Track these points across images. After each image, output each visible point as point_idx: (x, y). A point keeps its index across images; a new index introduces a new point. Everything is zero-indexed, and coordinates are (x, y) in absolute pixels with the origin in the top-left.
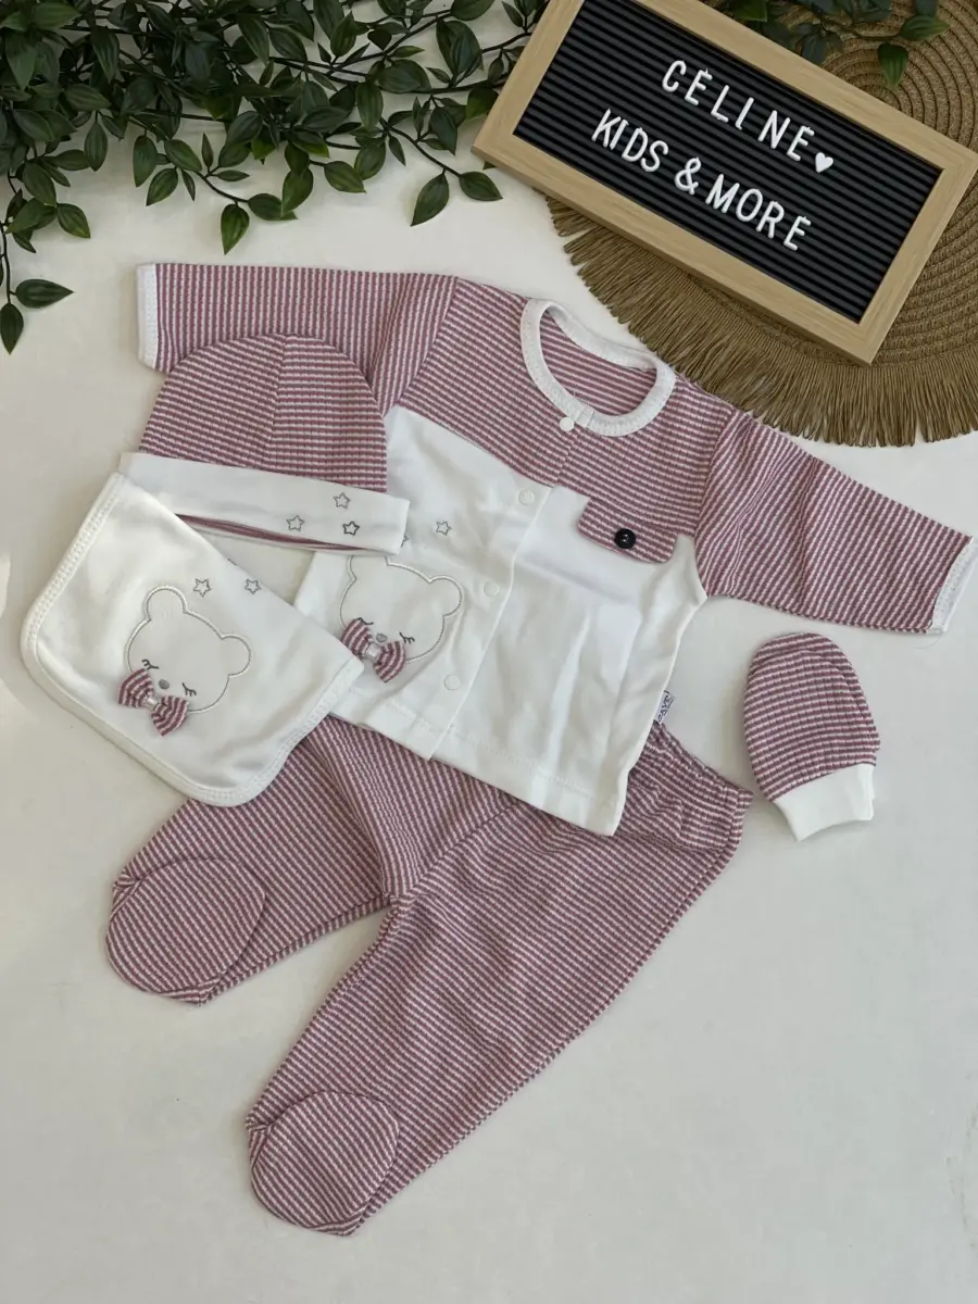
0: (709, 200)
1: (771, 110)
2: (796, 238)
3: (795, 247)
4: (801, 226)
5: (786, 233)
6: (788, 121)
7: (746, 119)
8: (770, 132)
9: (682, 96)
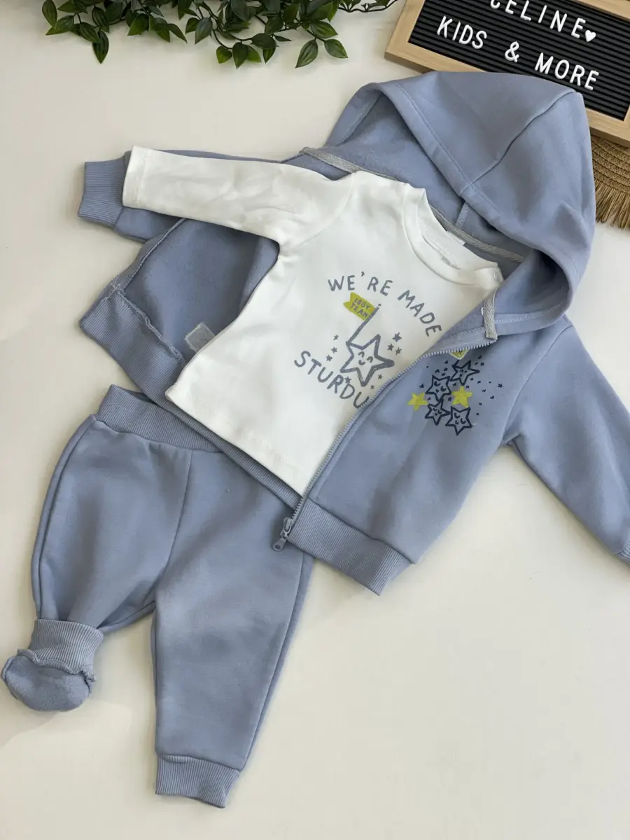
0: (536, 68)
1: (555, 11)
2: (591, 83)
3: (591, 88)
4: (593, 76)
5: (585, 81)
6: (566, 16)
7: (543, 19)
8: (556, 23)
9: (504, 10)
